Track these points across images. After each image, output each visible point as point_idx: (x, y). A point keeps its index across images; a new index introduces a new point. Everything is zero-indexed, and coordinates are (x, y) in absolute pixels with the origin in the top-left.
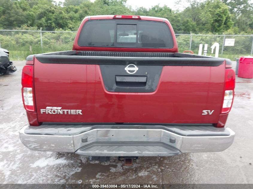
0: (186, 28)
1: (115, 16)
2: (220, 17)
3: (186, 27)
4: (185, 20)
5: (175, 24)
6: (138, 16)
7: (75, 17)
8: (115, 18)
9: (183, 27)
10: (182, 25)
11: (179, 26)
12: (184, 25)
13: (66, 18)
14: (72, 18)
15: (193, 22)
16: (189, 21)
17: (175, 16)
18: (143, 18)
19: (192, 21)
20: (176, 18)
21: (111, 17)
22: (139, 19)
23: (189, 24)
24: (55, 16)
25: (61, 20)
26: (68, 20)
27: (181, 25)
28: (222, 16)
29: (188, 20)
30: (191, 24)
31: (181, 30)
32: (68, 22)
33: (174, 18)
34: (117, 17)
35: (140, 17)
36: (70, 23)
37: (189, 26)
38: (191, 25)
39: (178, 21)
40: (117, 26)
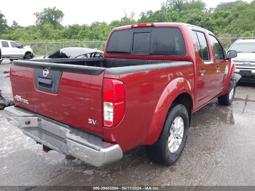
1: (132, 26)
6: (151, 24)
7: (223, 22)
8: (132, 27)
13: (213, 25)
14: (219, 24)
18: (157, 25)
21: (130, 27)
22: (153, 26)
24: (201, 23)
25: (207, 27)
26: (214, 27)
32: (214, 28)
34: (134, 26)
35: (153, 24)
36: (216, 29)
40: (134, 34)
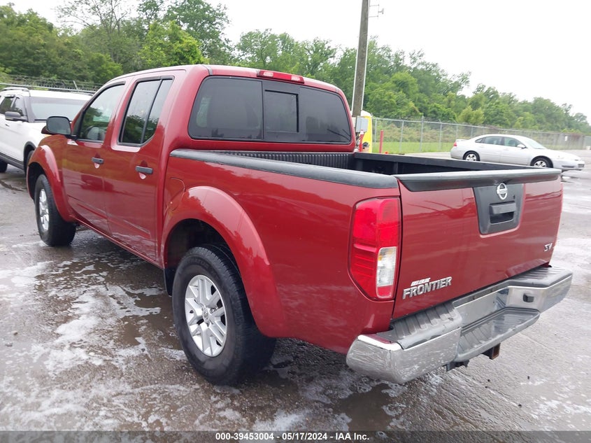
0: (98, 76)
2: (185, 61)
3: (98, 73)
4: (95, 55)
5: (70, 65)
9: (91, 74)
10: (86, 66)
11: (80, 70)
12: (92, 68)
15: (113, 63)
16: (105, 60)
17: (67, 44)
19: (110, 61)
20: (70, 48)
22: (301, 83)
23: (104, 66)
27: (85, 69)
28: (189, 60)
29: (101, 58)
30: (110, 67)
31: (88, 80)
33: (65, 48)
35: (301, 78)
37: (107, 72)
38: (111, 69)
39: (75, 56)
